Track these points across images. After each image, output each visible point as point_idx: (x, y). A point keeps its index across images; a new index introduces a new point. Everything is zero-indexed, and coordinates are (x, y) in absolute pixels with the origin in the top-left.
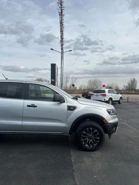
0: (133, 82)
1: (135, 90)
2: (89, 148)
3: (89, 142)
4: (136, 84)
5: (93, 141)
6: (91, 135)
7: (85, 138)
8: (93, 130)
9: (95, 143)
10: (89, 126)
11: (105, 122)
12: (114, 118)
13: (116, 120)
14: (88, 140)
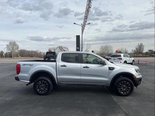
0: (141, 46)
1: (143, 54)
2: (124, 94)
3: (123, 90)
4: (143, 48)
5: (126, 90)
6: (124, 86)
7: (121, 88)
8: (126, 83)
9: (127, 91)
10: (124, 80)
11: (135, 78)
12: (139, 75)
13: (141, 76)
14: (123, 89)
